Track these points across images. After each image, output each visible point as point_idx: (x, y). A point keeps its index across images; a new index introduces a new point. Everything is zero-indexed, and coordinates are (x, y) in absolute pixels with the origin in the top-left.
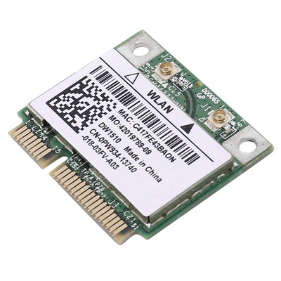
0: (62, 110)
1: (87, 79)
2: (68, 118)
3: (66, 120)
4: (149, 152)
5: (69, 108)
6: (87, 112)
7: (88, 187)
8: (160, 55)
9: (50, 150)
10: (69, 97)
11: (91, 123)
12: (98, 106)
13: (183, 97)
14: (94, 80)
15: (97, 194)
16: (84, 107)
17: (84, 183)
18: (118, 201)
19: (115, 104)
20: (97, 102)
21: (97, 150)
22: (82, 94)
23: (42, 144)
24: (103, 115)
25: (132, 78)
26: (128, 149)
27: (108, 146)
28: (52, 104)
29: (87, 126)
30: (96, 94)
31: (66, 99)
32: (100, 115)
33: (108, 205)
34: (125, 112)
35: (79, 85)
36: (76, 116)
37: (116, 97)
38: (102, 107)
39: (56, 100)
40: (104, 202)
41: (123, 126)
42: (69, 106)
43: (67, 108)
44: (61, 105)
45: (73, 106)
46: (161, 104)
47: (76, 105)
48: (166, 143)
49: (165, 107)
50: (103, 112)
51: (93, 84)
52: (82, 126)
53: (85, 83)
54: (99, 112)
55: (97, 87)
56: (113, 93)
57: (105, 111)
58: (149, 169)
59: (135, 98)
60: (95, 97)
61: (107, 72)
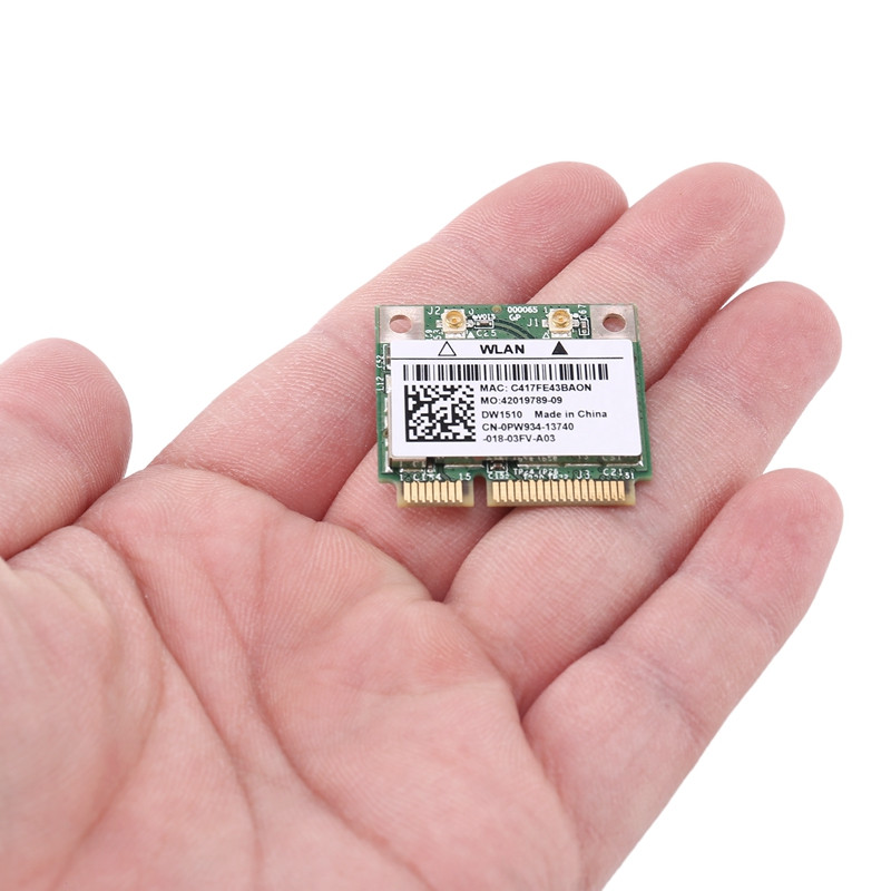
0: (430, 434)
1: (410, 389)
2: (447, 437)
3: (447, 439)
4: (560, 400)
5: (434, 427)
6: (455, 416)
7: (540, 482)
8: (426, 314)
9: (459, 484)
10: (419, 418)
11: (473, 421)
12: (456, 402)
13: (500, 331)
14: (418, 384)
16: (446, 415)
17: (532, 482)
18: (583, 469)
19: (468, 387)
20: (449, 399)
21: (514, 438)
22: (426, 406)
23: (444, 484)
24: (472, 406)
25: (447, 351)
26: (538, 414)
27: (518, 427)
28: (412, 437)
29: (474, 427)
30: (437, 393)
31: (419, 421)
32: (470, 408)
33: (580, 480)
34: (486, 386)
35: (410, 399)
36: (450, 428)
37: (460, 379)
38: (460, 399)
39: (411, 432)
40: (573, 480)
41: (504, 399)
42: (431, 425)
43: (431, 429)
44: (423, 431)
45: (434, 421)
46: (506, 350)
47: (434, 418)
48: (562, 379)
49: (513, 349)
50: (468, 402)
51: (421, 387)
52: (470, 431)
53: (414, 393)
54: (464, 407)
55: (429, 387)
56: (451, 379)
57: (468, 400)
58: (581, 414)
59: (476, 366)
60: (441, 396)
61: (418, 366)
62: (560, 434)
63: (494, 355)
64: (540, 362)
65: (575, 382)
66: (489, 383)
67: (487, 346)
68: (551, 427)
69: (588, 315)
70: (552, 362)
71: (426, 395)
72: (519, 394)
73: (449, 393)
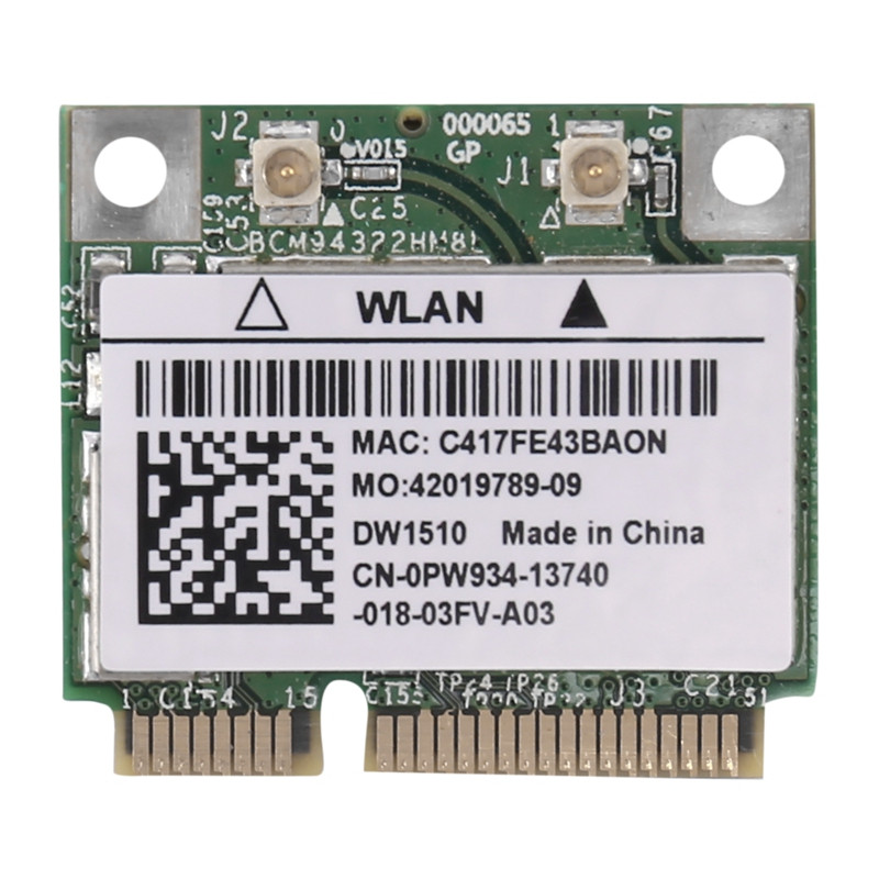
0: (207, 596)
1: (153, 444)
2: (252, 607)
3: (252, 617)
4: (574, 484)
5: (218, 574)
6: (279, 537)
7: (507, 717)
8: (206, 138)
9: (283, 718)
10: (176, 544)
11: (328, 555)
12: (283, 489)
14: (176, 426)
15: (555, 711)
16: (252, 532)
17: (486, 716)
18: (631, 674)
19: (317, 437)
20: (263, 479)
21: (440, 614)
22: (198, 501)
23: (242, 722)
24: (327, 501)
25: (261, 312)
26: (512, 532)
27: (454, 574)
28: (157, 607)
29: (329, 576)
30: (230, 459)
31: (176, 555)
32: (321, 510)
33: (618, 712)
34: (370, 434)
35: (154, 480)
36: (263, 576)
37: (295, 411)
38: (295, 479)
39: (154, 588)
40: (598, 712)
41: (419, 478)
42: (209, 566)
43: (210, 578)
44: (186, 587)
45: (219, 555)
46: (431, 312)
47: (221, 546)
48: (584, 412)
49: (452, 306)
50: (317, 491)
51: (186, 437)
52: (317, 588)
53: (165, 459)
54: (304, 504)
55: (208, 436)
56: (271, 412)
57: (316, 483)
58: (634, 532)
59: (344, 364)
60: (241, 469)
61: (178, 366)
62: (569, 598)
63: (396, 328)
64: (526, 353)
65: (623, 423)
66: (377, 424)
67: (377, 297)
68: (546, 574)
69: (675, 143)
70: (561, 353)
71: (200, 467)
72: (461, 464)
73: (262, 458)
